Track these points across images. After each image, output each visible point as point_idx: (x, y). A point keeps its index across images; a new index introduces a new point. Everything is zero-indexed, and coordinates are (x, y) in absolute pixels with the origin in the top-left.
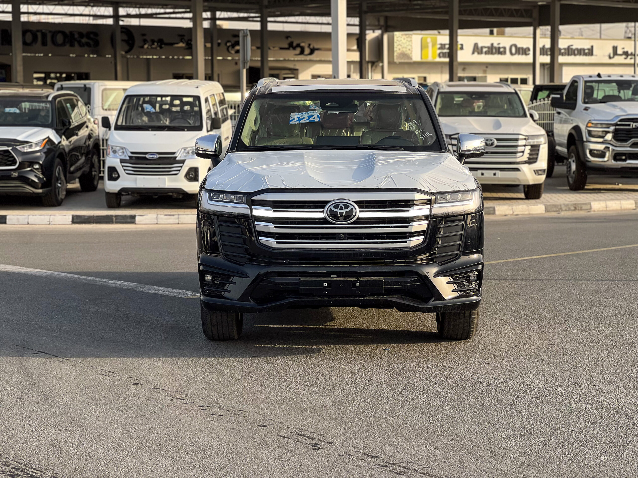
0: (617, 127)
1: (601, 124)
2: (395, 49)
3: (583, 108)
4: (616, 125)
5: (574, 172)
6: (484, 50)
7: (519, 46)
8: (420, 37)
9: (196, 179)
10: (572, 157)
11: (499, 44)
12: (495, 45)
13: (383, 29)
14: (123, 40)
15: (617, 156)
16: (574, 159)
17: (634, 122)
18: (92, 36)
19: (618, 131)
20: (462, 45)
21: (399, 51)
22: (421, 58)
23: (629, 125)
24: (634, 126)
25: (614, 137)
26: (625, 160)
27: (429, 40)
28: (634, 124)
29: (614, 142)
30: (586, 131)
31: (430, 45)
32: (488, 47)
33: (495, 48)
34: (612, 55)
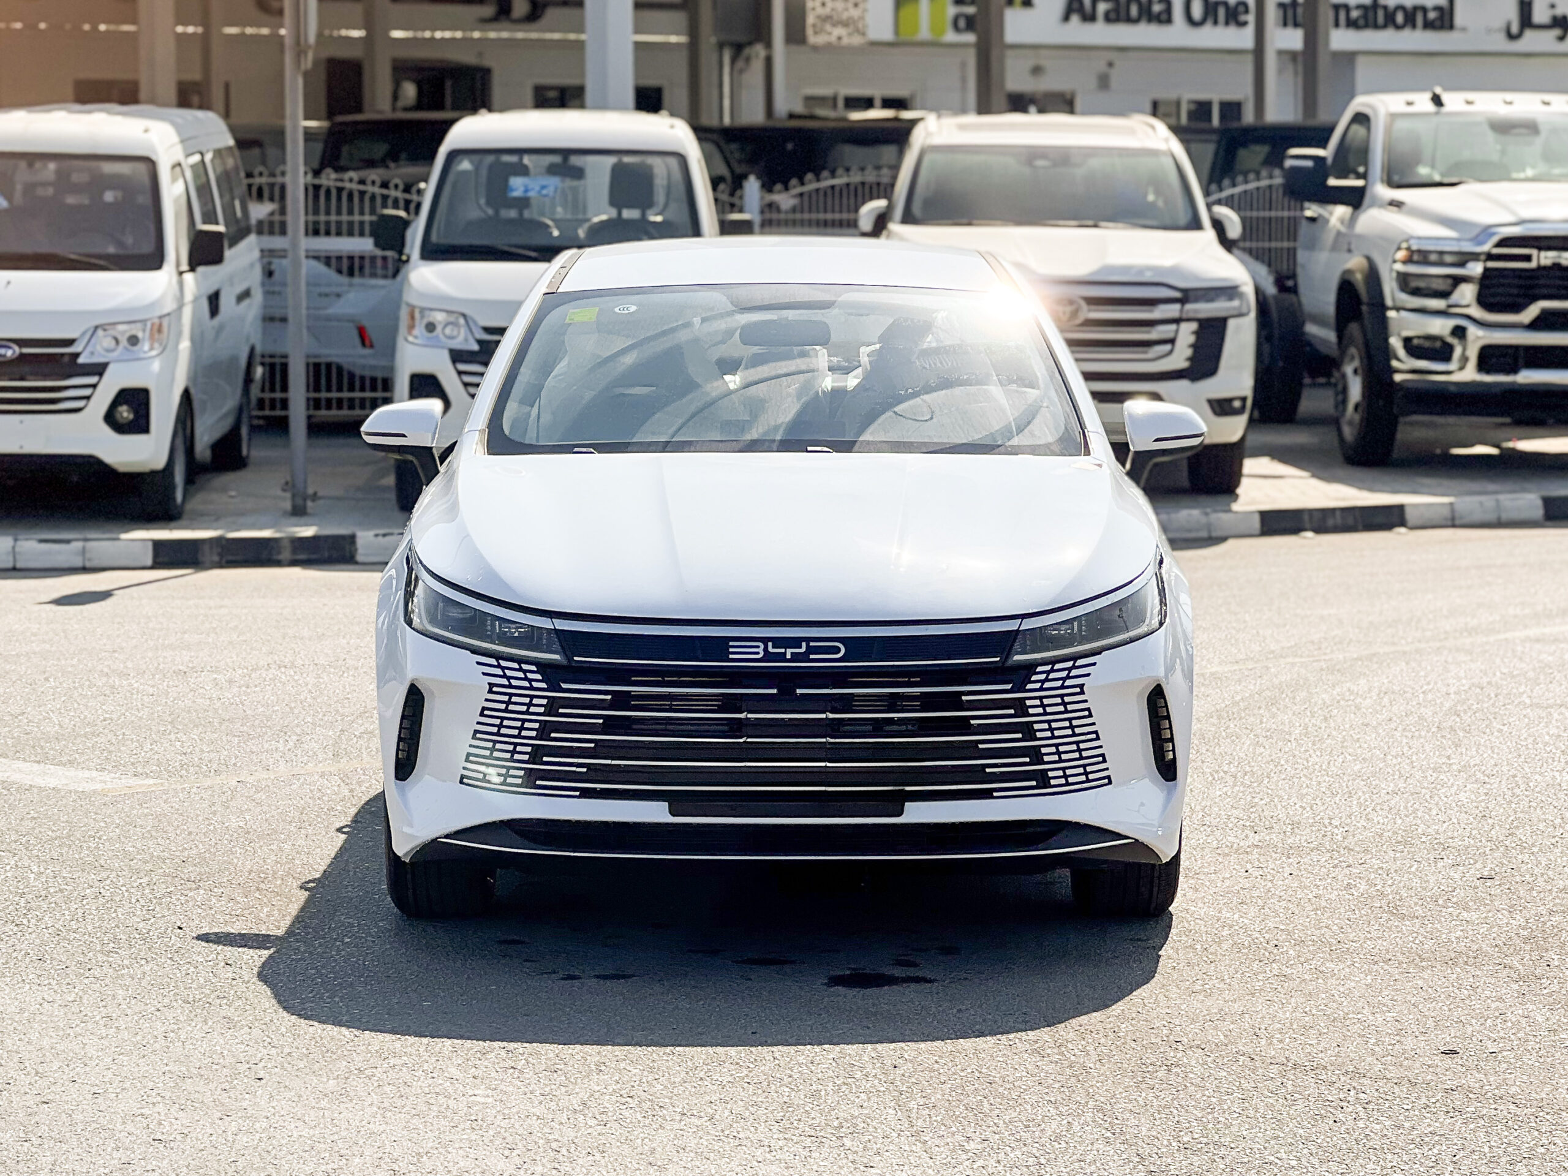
0: (1491, 264)
1: (1441, 254)
3: (1388, 201)
4: (1490, 257)
5: (1356, 406)
9: (140, 425)
10: (1352, 358)
15: (1490, 358)
16: (1357, 363)
17: (1540, 249)
19: (1494, 276)
23: (1528, 258)
25: (1481, 295)
28: (1543, 254)
29: (1480, 312)
30: (1394, 275)
34: (1515, 29)
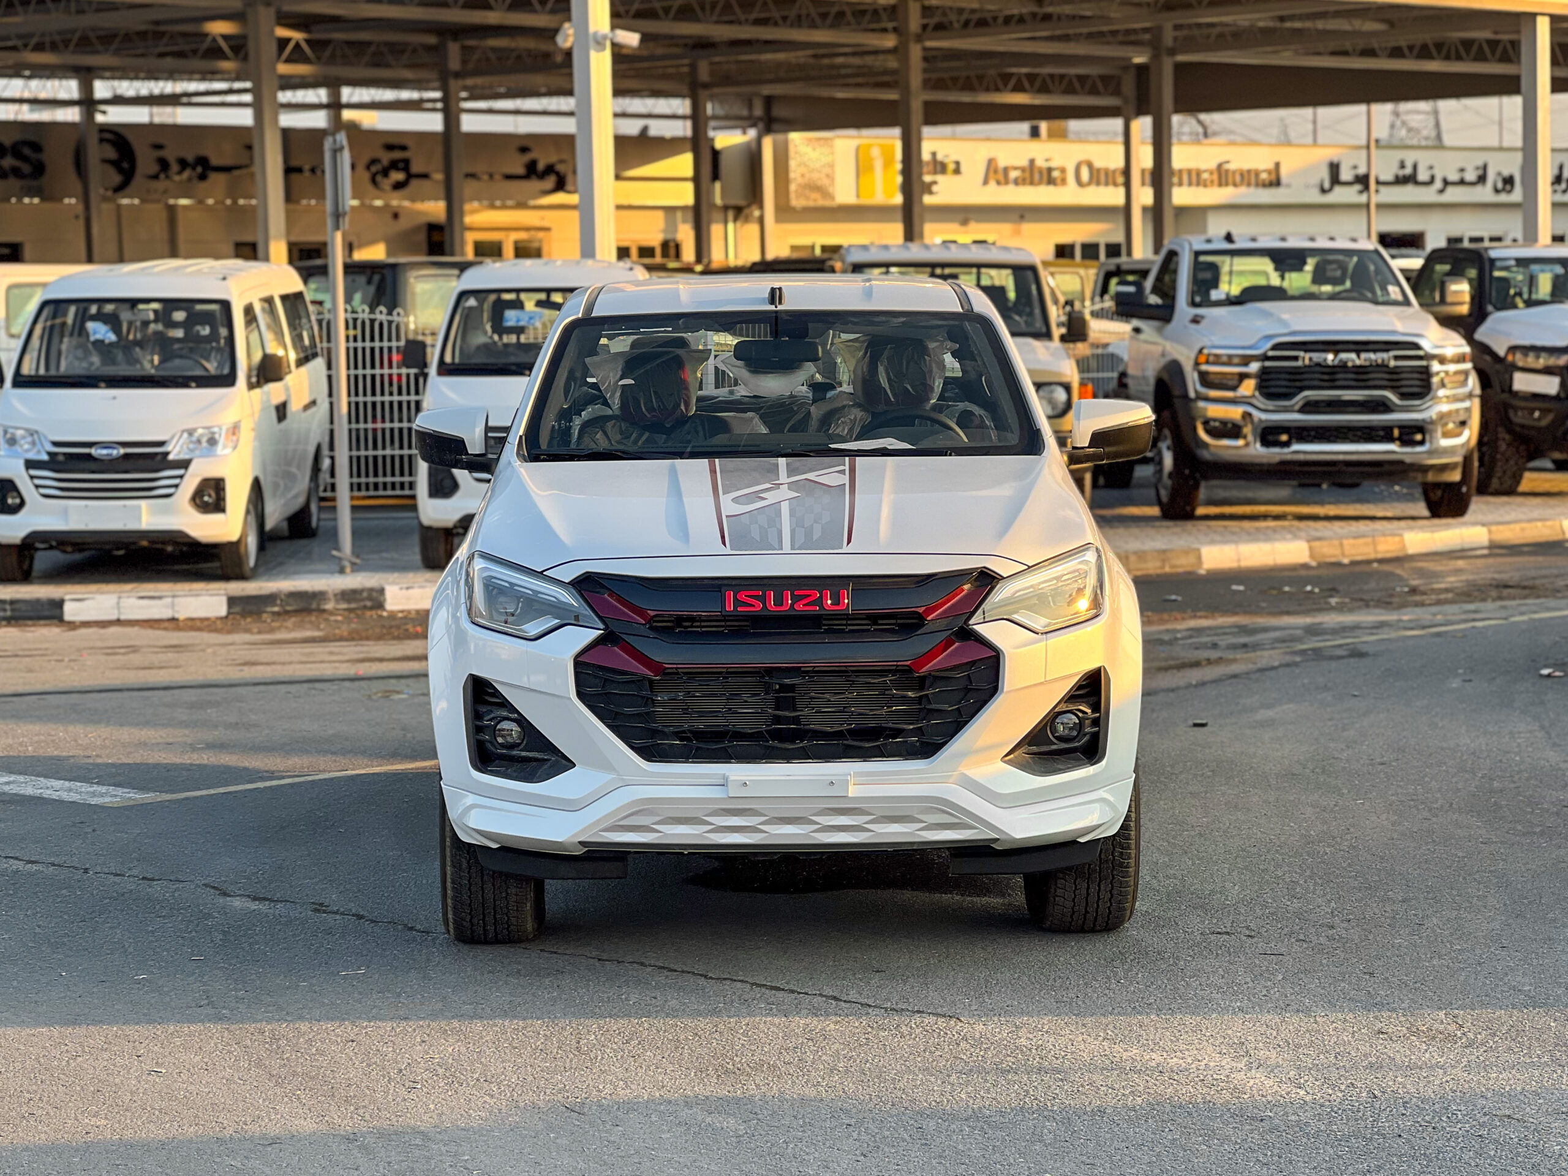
0: (1268, 364)
1: (1230, 357)
2: (792, 175)
3: (1190, 317)
4: (1265, 358)
5: (1170, 475)
6: (1013, 174)
7: (1098, 164)
8: (854, 143)
9: (218, 506)
10: (1166, 438)
11: (1047, 160)
12: (1040, 163)
13: (761, 125)
14: (105, 161)
15: (1269, 435)
16: (1169, 442)
17: (1306, 351)
18: (27, 151)
19: (1270, 373)
20: (957, 163)
21: (800, 180)
22: (858, 196)
23: (1296, 358)
24: (1307, 362)
25: (1260, 387)
26: (1287, 444)
27: (875, 152)
28: (1308, 356)
29: (1261, 401)
30: (1196, 375)
31: (878, 165)
32: (1023, 170)
33: (1040, 171)
34: (1327, 185)
